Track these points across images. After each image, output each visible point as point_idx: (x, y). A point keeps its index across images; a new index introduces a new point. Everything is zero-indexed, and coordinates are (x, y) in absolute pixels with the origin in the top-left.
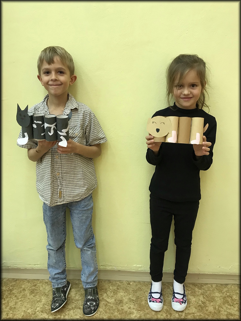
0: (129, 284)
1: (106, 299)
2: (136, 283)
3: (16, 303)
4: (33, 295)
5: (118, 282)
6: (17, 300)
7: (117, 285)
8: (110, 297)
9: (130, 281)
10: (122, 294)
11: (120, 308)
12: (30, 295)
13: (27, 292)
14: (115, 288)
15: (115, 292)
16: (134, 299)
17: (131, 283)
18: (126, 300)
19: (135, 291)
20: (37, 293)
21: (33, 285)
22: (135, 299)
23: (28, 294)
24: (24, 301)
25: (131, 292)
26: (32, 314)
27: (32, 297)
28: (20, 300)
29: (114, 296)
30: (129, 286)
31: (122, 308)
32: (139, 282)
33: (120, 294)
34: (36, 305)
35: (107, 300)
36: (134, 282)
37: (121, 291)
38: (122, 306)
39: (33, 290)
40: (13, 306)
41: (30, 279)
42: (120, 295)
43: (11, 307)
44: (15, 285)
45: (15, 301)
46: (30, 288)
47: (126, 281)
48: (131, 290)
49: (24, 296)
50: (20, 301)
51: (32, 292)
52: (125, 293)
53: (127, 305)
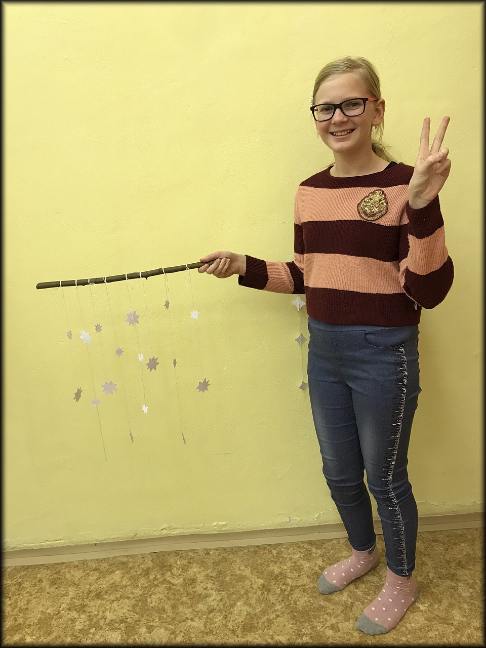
0: (208, 554)
1: (170, 579)
2: (219, 552)
3: (28, 602)
4: (56, 586)
5: (190, 553)
6: (31, 598)
7: (189, 557)
8: (175, 577)
9: (210, 550)
10: (195, 570)
11: (190, 590)
12: (50, 587)
13: (45, 584)
14: (185, 562)
15: (185, 569)
16: (214, 574)
17: (211, 553)
18: (202, 578)
19: (216, 564)
20: (61, 583)
21: (54, 572)
22: (216, 574)
23: (48, 587)
24: (41, 597)
25: (210, 565)
26: (54, 614)
27: (54, 590)
28: (35, 596)
29: (183, 574)
30: (208, 556)
31: (194, 590)
32: (224, 549)
33: (193, 570)
34: (60, 601)
35: (172, 581)
36: (216, 549)
37: (195, 565)
38: (195, 588)
39: (55, 580)
40: (23, 607)
41: (49, 564)
42: (192, 573)
43: (20, 608)
44: (26, 575)
45: (26, 599)
46: (51, 577)
47: (203, 550)
48: (210, 562)
49: (41, 590)
50: (34, 598)
51: (53, 583)
52: (200, 568)
53: (202, 585)
